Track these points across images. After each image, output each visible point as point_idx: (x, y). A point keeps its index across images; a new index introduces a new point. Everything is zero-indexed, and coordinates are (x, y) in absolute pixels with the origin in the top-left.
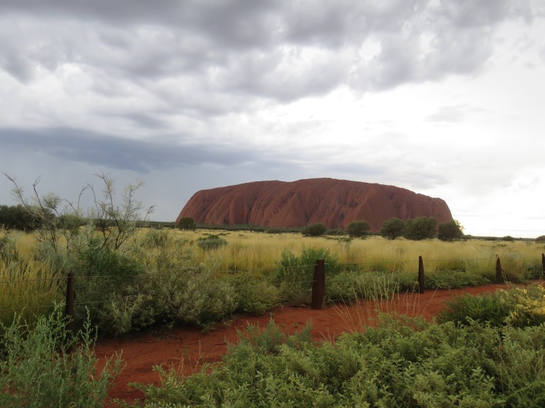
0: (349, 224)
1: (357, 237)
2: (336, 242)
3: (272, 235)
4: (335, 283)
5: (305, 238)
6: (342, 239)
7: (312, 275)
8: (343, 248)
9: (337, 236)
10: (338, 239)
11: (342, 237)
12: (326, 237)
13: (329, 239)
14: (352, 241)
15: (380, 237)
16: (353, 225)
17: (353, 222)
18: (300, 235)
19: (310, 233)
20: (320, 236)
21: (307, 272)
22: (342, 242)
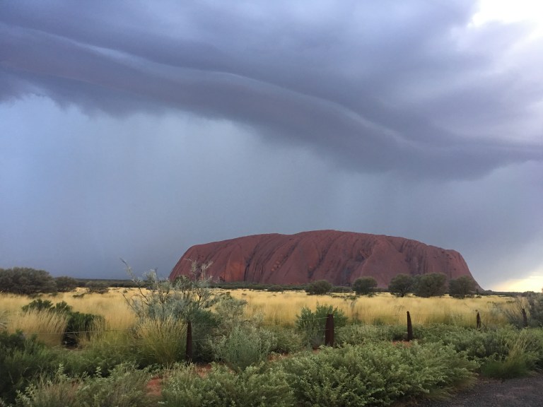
0: (356, 279)
1: (362, 295)
2: (342, 300)
3: (274, 293)
4: (341, 332)
5: (310, 297)
6: (348, 296)
7: (324, 326)
8: (349, 306)
9: (343, 294)
10: (343, 297)
11: (348, 294)
12: (331, 295)
13: (335, 297)
14: (358, 299)
15: (389, 294)
16: (359, 282)
17: (360, 278)
18: (304, 293)
19: (315, 291)
20: (325, 294)
21: (320, 324)
22: (348, 300)
